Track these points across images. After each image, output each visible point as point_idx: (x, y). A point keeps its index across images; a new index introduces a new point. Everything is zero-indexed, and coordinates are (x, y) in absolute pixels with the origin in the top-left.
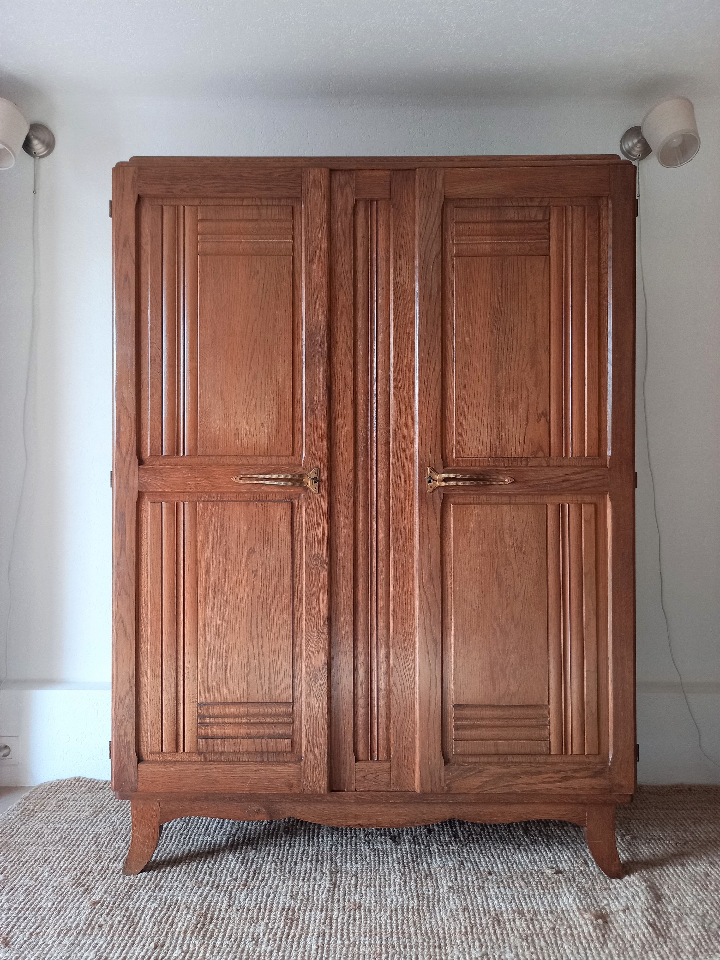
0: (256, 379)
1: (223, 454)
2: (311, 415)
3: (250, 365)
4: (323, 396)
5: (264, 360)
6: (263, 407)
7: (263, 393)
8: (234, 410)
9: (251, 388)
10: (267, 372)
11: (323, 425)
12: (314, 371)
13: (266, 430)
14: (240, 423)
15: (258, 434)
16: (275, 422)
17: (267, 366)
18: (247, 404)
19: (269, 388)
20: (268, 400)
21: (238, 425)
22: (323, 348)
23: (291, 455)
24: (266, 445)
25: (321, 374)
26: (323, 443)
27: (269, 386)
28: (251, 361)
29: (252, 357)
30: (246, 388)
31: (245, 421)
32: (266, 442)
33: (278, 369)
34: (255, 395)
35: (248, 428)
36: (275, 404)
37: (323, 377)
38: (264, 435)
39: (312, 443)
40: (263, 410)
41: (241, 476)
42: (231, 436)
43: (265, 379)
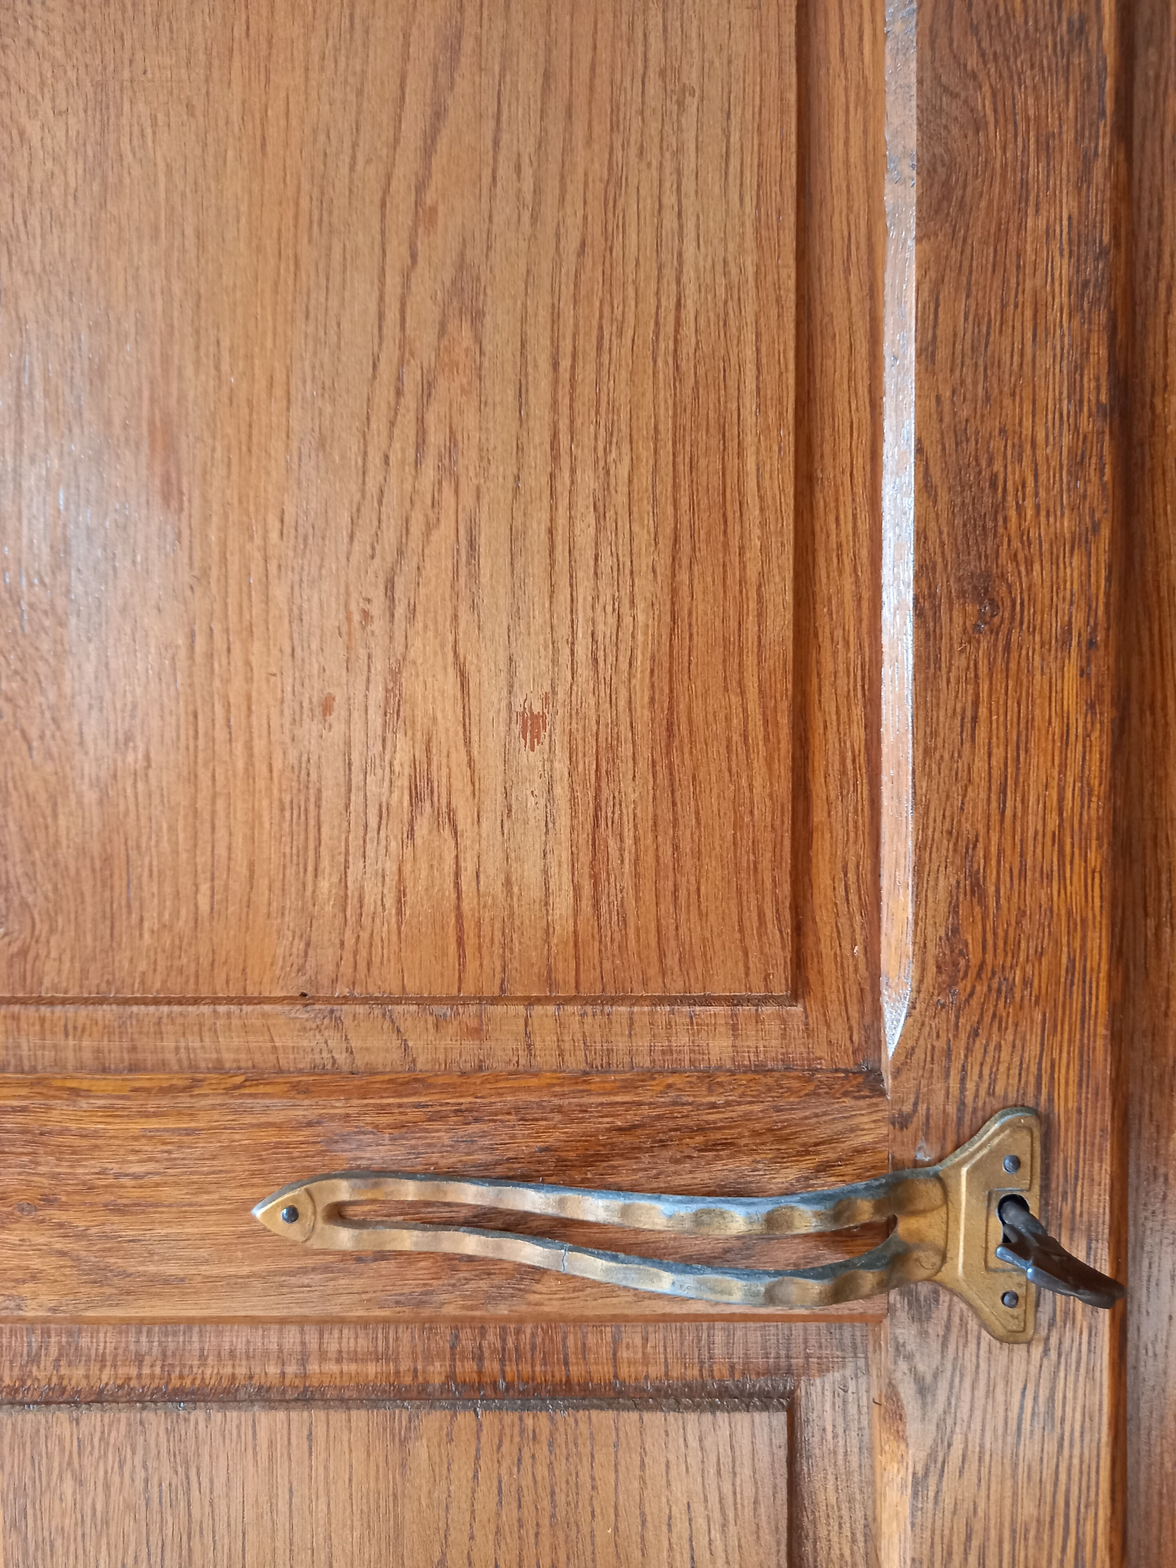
0: (478, 316)
1: (176, 989)
2: (971, 636)
3: (421, 188)
4: (1078, 463)
5: (541, 144)
6: (537, 565)
7: (540, 435)
8: (279, 592)
9: (427, 390)
10: (571, 244)
11: (1078, 727)
12: (1000, 235)
13: (561, 766)
14: (327, 707)
15: (493, 804)
16: (642, 698)
17: (575, 190)
18: (390, 536)
19: (586, 391)
20: (583, 503)
21: (311, 728)
22: (1079, 30)
23: (780, 988)
24: (562, 904)
25: (1063, 268)
26: (1075, 887)
27: (587, 373)
28: (428, 151)
29: (438, 115)
30: (384, 394)
31: (377, 694)
32: (561, 881)
33: (670, 221)
34: (468, 460)
35: (402, 758)
36: (643, 537)
37: (1079, 288)
38: (549, 823)
39: (977, 888)
40: (536, 589)
41: (343, 1190)
42: (254, 821)
43: (555, 316)
